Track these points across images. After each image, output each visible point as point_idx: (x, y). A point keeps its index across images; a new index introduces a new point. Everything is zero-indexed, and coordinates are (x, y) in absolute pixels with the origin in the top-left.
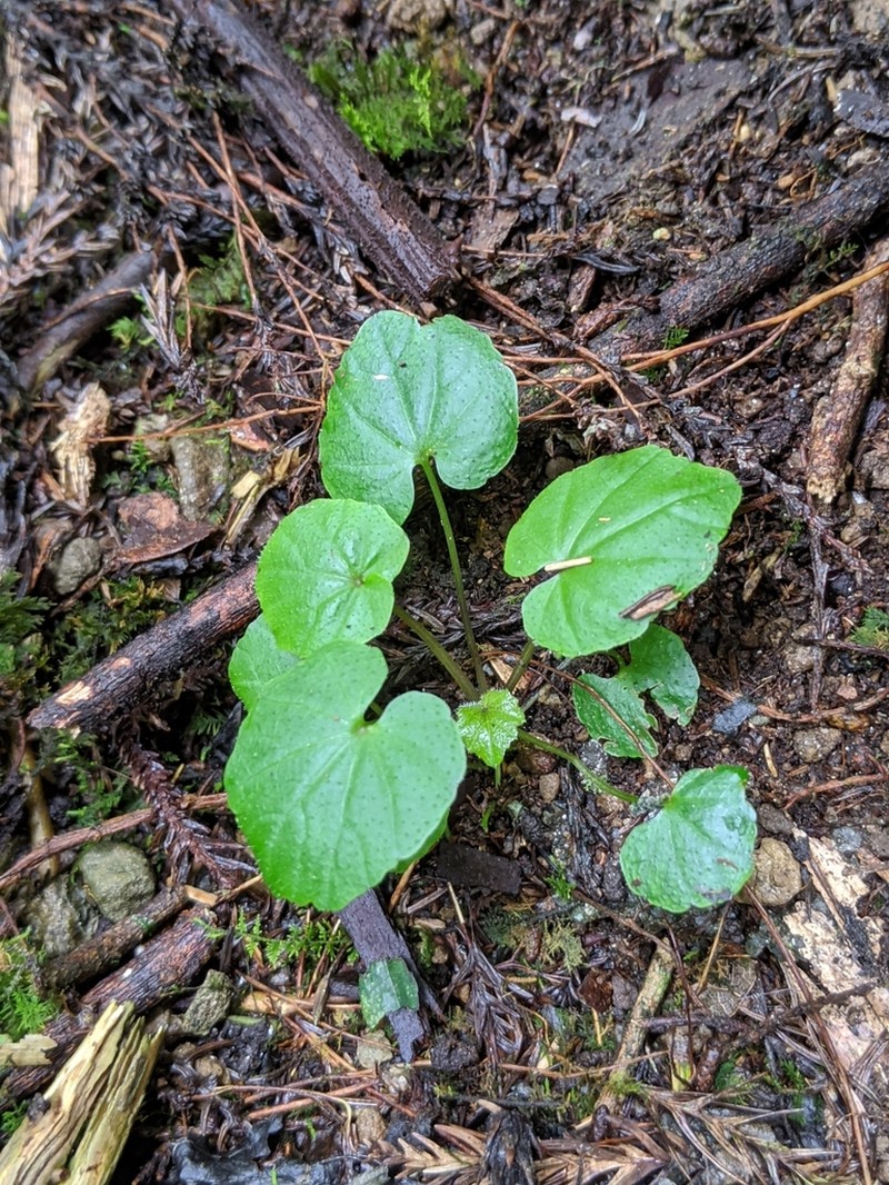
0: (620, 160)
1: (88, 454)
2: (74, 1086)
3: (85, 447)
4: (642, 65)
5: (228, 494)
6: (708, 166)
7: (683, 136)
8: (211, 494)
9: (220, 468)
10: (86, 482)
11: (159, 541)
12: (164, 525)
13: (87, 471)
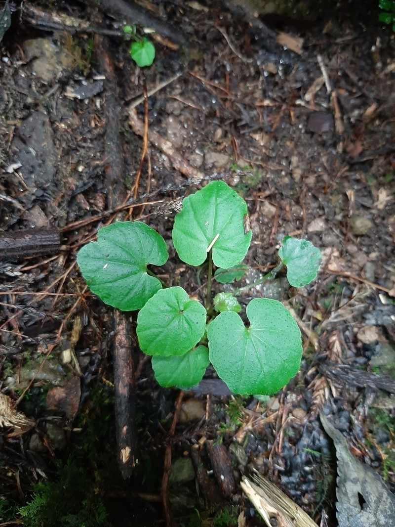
0: (43, 165)
1: (18, 411)
2: (269, 506)
3: (15, 411)
4: (11, 139)
5: (65, 366)
6: (72, 140)
7: (51, 142)
8: (60, 372)
9: (51, 364)
10: (26, 419)
11: (72, 399)
12: (64, 395)
13: (22, 416)
